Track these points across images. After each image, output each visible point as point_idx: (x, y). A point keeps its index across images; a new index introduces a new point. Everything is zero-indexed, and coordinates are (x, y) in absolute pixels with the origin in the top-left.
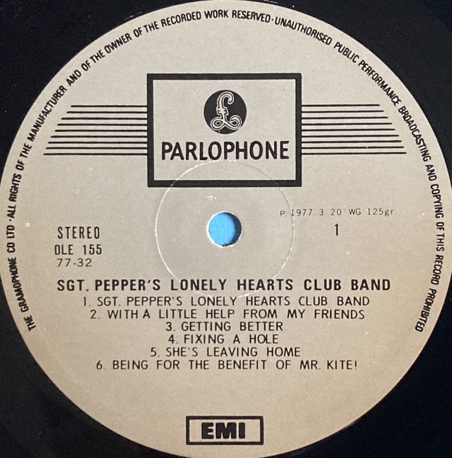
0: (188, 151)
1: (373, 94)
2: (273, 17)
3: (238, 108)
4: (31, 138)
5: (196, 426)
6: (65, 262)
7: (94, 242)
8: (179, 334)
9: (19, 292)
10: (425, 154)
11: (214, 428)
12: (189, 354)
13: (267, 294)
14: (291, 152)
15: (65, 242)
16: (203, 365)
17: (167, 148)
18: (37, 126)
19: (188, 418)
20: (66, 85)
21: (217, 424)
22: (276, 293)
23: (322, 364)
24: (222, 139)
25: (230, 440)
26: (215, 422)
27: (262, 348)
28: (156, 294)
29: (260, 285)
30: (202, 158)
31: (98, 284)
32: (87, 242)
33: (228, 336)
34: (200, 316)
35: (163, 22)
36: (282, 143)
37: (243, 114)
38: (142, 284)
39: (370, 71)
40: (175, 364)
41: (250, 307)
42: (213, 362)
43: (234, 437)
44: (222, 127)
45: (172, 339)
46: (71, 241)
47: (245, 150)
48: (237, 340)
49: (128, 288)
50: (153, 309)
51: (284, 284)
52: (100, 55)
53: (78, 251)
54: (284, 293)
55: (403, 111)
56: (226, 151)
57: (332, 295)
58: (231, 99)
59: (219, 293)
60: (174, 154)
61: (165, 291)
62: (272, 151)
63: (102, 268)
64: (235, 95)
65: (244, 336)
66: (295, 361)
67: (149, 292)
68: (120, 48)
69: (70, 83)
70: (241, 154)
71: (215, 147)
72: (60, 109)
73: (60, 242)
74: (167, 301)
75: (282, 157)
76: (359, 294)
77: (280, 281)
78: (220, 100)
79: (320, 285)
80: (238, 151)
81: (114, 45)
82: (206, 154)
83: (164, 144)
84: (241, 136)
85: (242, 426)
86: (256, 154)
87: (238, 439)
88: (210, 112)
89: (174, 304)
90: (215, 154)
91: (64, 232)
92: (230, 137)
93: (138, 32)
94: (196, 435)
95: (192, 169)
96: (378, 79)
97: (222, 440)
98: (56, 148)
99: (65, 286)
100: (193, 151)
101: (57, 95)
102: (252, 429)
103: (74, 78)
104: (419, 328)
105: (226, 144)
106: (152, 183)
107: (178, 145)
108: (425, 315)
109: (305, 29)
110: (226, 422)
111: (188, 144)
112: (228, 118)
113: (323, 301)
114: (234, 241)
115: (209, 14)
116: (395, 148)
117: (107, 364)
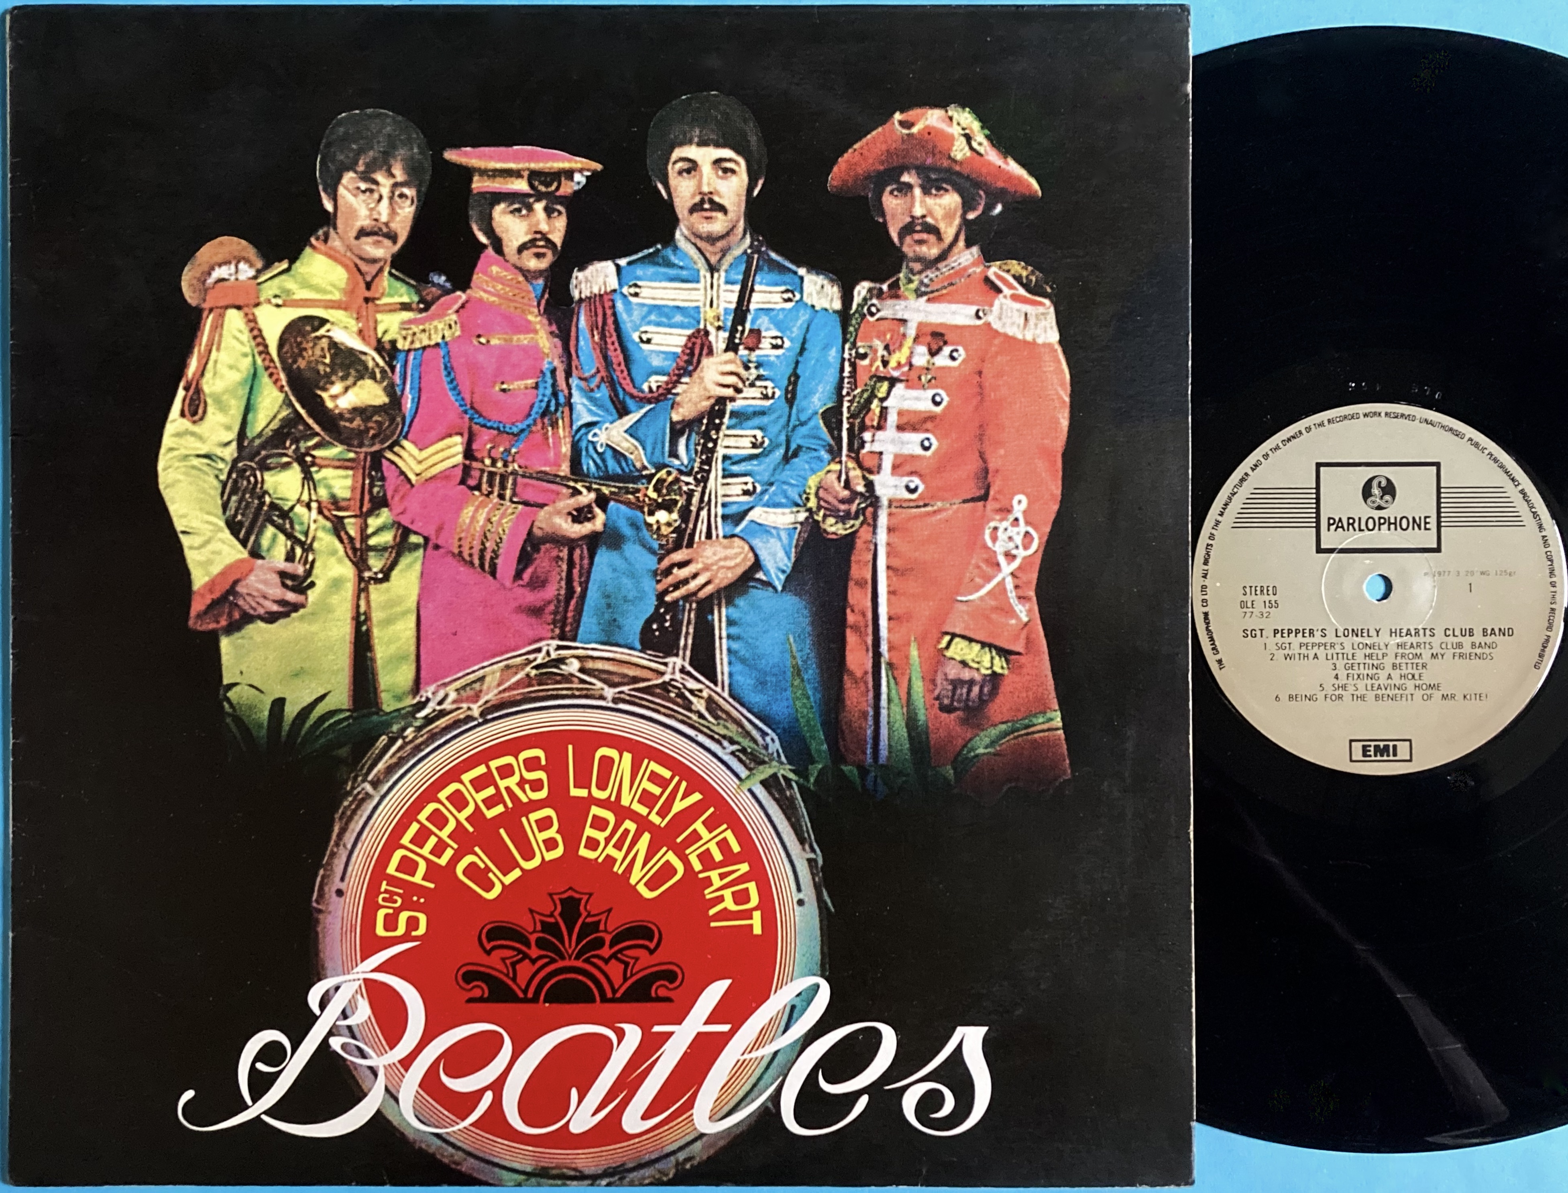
0: (1349, 524)
2: (1418, 417)
3: (1389, 489)
4: (1221, 514)
5: (1357, 747)
6: (1248, 615)
7: (1273, 598)
8: (1342, 674)
9: (1212, 639)
10: (1541, 528)
11: (1372, 749)
12: (1351, 689)
13: (1414, 640)
14: (1433, 525)
15: (1249, 598)
16: (1362, 698)
17: (1331, 522)
18: (1226, 504)
19: (1351, 741)
20: (1250, 472)
21: (1375, 746)
22: (1421, 639)
23: (1459, 697)
24: (1377, 514)
25: (1385, 758)
26: (1373, 744)
27: (1410, 684)
28: (1323, 640)
29: (1408, 633)
30: (1360, 530)
31: (1276, 632)
32: (1267, 598)
33: (1383, 675)
34: (1360, 658)
35: (1329, 421)
36: (1426, 517)
37: (1393, 494)
38: (1311, 632)
39: (1496, 460)
40: (1340, 697)
41: (1400, 651)
42: (1371, 695)
43: (1388, 755)
44: (1376, 505)
45: (1337, 677)
46: (1254, 597)
47: (1395, 524)
48: (1389, 677)
49: (1279, 635)
50: (1321, 653)
51: (1428, 632)
52: (1277, 448)
53: (1259, 606)
54: (1428, 639)
55: (1522, 492)
56: (1380, 524)
57: (1467, 641)
58: (1384, 483)
59: (1375, 639)
60: (1337, 527)
61: (1331, 638)
62: (1417, 523)
63: (1281, 619)
64: (1388, 480)
65: (1396, 674)
66: (1437, 694)
67: (1318, 638)
68: (1294, 441)
69: (1253, 470)
70: (1392, 527)
71: (1371, 521)
72: (1244, 492)
73: (1244, 598)
74: (1332, 646)
75: (1426, 529)
76: (1489, 639)
77: (1425, 629)
78: (1375, 483)
79: (1457, 633)
80: (1390, 524)
81: (1289, 440)
82: (1363, 527)
83: (1329, 519)
84: (1392, 512)
85: (1395, 747)
86: (1404, 526)
87: (1391, 758)
88: (1367, 492)
89: (1338, 648)
90: (1371, 527)
91: (1248, 590)
92: (1382, 513)
93: (1308, 429)
94: (1358, 754)
95: (1352, 539)
96: (1502, 467)
97: (1379, 758)
98: (1244, 522)
99: (1250, 633)
100: (1353, 524)
101: (1242, 480)
102: (1403, 750)
103: (1256, 466)
104: (1537, 666)
105: (1380, 518)
106: (1319, 550)
107: (1340, 520)
108: (1541, 654)
109: (1443, 427)
110: (1382, 744)
111: (1349, 518)
112: (1382, 498)
113: (1460, 645)
114: (1386, 596)
115: (1366, 415)
116: (1516, 522)
117: (1284, 697)
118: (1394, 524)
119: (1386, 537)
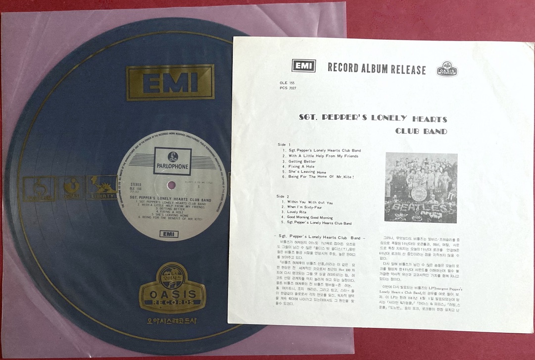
0: (163, 166)
1: (208, 154)
2: (186, 135)
3: (176, 156)
4: (126, 161)
5: (162, 233)
6: (132, 192)
7: (140, 187)
8: (159, 211)
9: (121, 198)
10: (221, 170)
12: (161, 215)
13: (181, 201)
14: (189, 167)
15: (132, 187)
16: (165, 218)
17: (158, 165)
18: (127, 158)
19: (160, 231)
22: (183, 201)
23: (194, 219)
24: (172, 163)
26: (167, 232)
27: (179, 215)
28: (154, 200)
29: (180, 199)
31: (140, 197)
32: (138, 187)
33: (171, 211)
34: (165, 205)
35: (159, 135)
36: (186, 165)
37: (177, 158)
38: (151, 198)
39: (208, 149)
40: (158, 218)
41: (177, 204)
42: (167, 217)
43: (171, 236)
44: (172, 161)
45: (157, 211)
46: (134, 186)
48: (173, 212)
49: (147, 198)
50: (153, 204)
52: (144, 142)
53: (135, 189)
54: (185, 201)
55: (216, 159)
56: (173, 166)
57: (197, 202)
58: (175, 154)
59: (169, 201)
60: (160, 167)
61: (156, 200)
62: (184, 167)
63: (141, 193)
64: (176, 153)
65: (175, 211)
66: (187, 218)
67: (152, 200)
68: (149, 140)
69: (136, 148)
70: (176, 167)
71: (170, 165)
72: (133, 155)
74: (157, 202)
75: (186, 169)
76: (203, 202)
77: (184, 198)
78: (172, 154)
79: (194, 200)
82: (168, 167)
84: (177, 163)
85: (173, 233)
86: (180, 167)
88: (169, 156)
89: (158, 203)
90: (170, 167)
91: (132, 184)
92: (174, 163)
93: (153, 137)
94: (162, 235)
95: (164, 170)
96: (210, 151)
97: (168, 236)
98: (132, 164)
99: (132, 197)
100: (165, 166)
101: (132, 151)
102: (176, 234)
104: (218, 211)
106: (154, 173)
107: (161, 164)
108: (219, 208)
109: (193, 138)
110: (169, 232)
111: (164, 164)
112: (174, 159)
113: (195, 204)
114: (174, 188)
115: (170, 134)
116: (213, 167)
117: (141, 217)
118: (178, 166)
119: (174, 170)
